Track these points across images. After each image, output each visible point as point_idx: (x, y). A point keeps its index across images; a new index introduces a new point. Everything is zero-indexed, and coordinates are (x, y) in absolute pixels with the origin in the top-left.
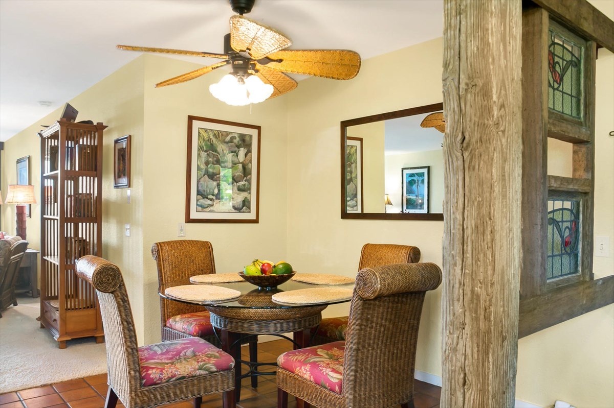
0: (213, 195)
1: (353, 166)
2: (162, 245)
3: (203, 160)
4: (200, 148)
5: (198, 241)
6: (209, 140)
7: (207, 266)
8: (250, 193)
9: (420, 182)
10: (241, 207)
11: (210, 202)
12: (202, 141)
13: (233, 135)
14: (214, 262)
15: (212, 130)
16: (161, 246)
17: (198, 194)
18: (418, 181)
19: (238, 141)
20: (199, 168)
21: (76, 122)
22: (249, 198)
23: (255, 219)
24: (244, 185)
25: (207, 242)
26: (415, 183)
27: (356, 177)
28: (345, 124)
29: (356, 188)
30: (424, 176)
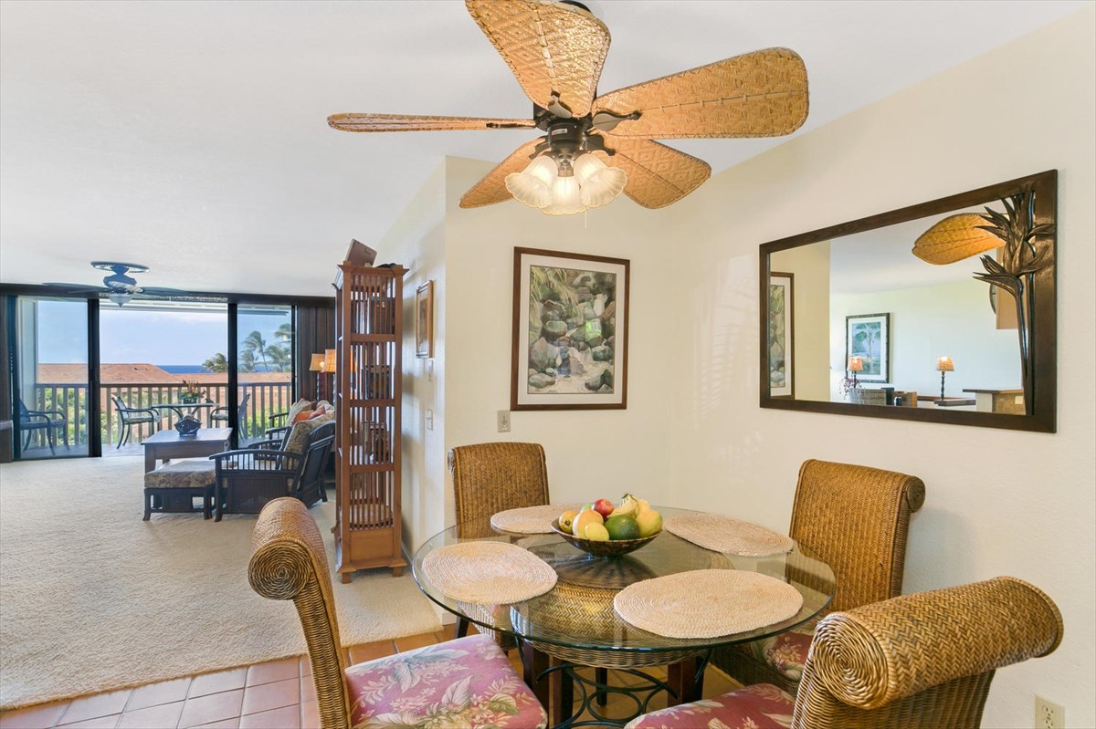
0: (554, 367)
1: (779, 317)
2: (462, 452)
3: (539, 315)
4: (533, 297)
5: (521, 444)
6: (548, 283)
7: (534, 486)
8: (613, 363)
9: (873, 335)
10: (598, 384)
11: (548, 379)
12: (536, 286)
13: (586, 274)
14: (546, 478)
15: (551, 268)
16: (459, 454)
17: (529, 367)
18: (870, 334)
19: (594, 285)
20: (531, 327)
21: (374, 266)
22: (611, 371)
23: (621, 402)
24: (604, 351)
25: (536, 446)
26: (865, 336)
27: (783, 335)
28: (767, 249)
29: (783, 351)
30: (880, 327)
